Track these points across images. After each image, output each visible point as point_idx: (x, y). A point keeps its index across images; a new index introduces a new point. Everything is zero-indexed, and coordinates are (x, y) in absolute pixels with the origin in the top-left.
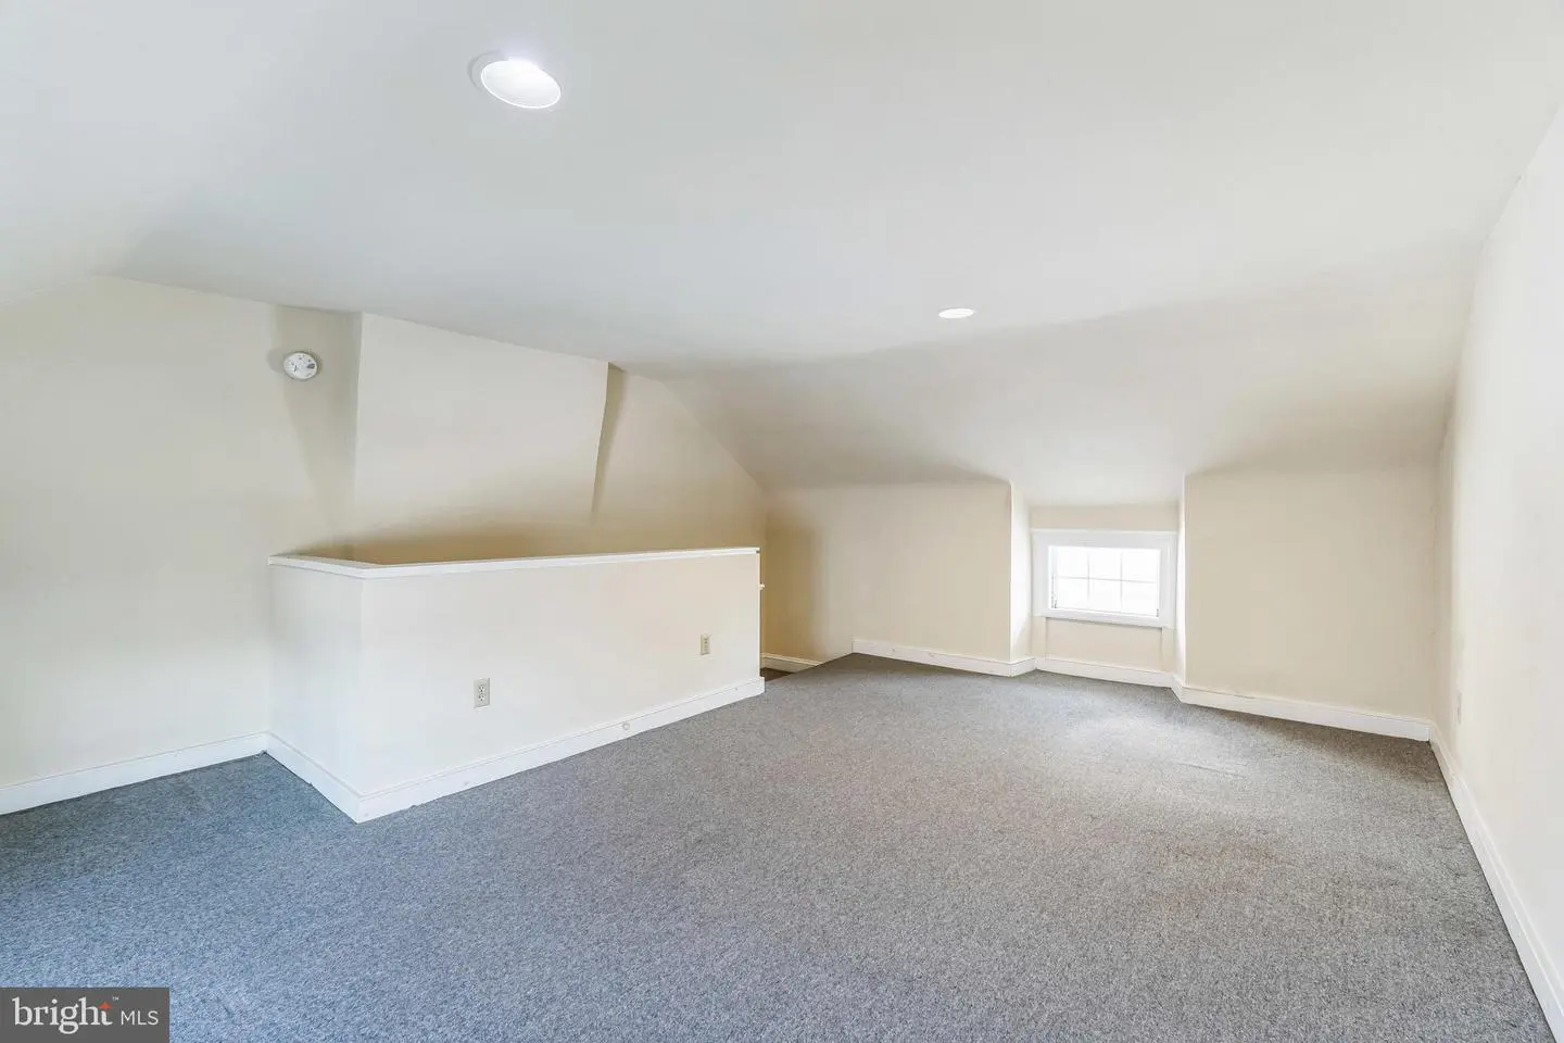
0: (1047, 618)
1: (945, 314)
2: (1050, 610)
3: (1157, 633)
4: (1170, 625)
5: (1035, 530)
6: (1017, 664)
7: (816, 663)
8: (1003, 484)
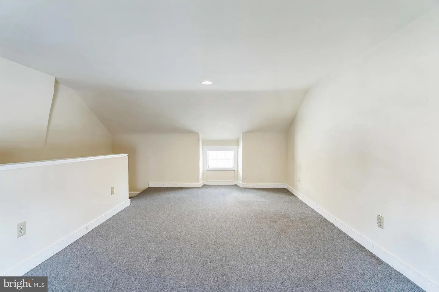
0: (207, 170)
1: (204, 83)
2: (208, 169)
3: (233, 171)
4: (236, 169)
5: (204, 147)
6: (201, 183)
7: (139, 192)
8: (198, 134)
